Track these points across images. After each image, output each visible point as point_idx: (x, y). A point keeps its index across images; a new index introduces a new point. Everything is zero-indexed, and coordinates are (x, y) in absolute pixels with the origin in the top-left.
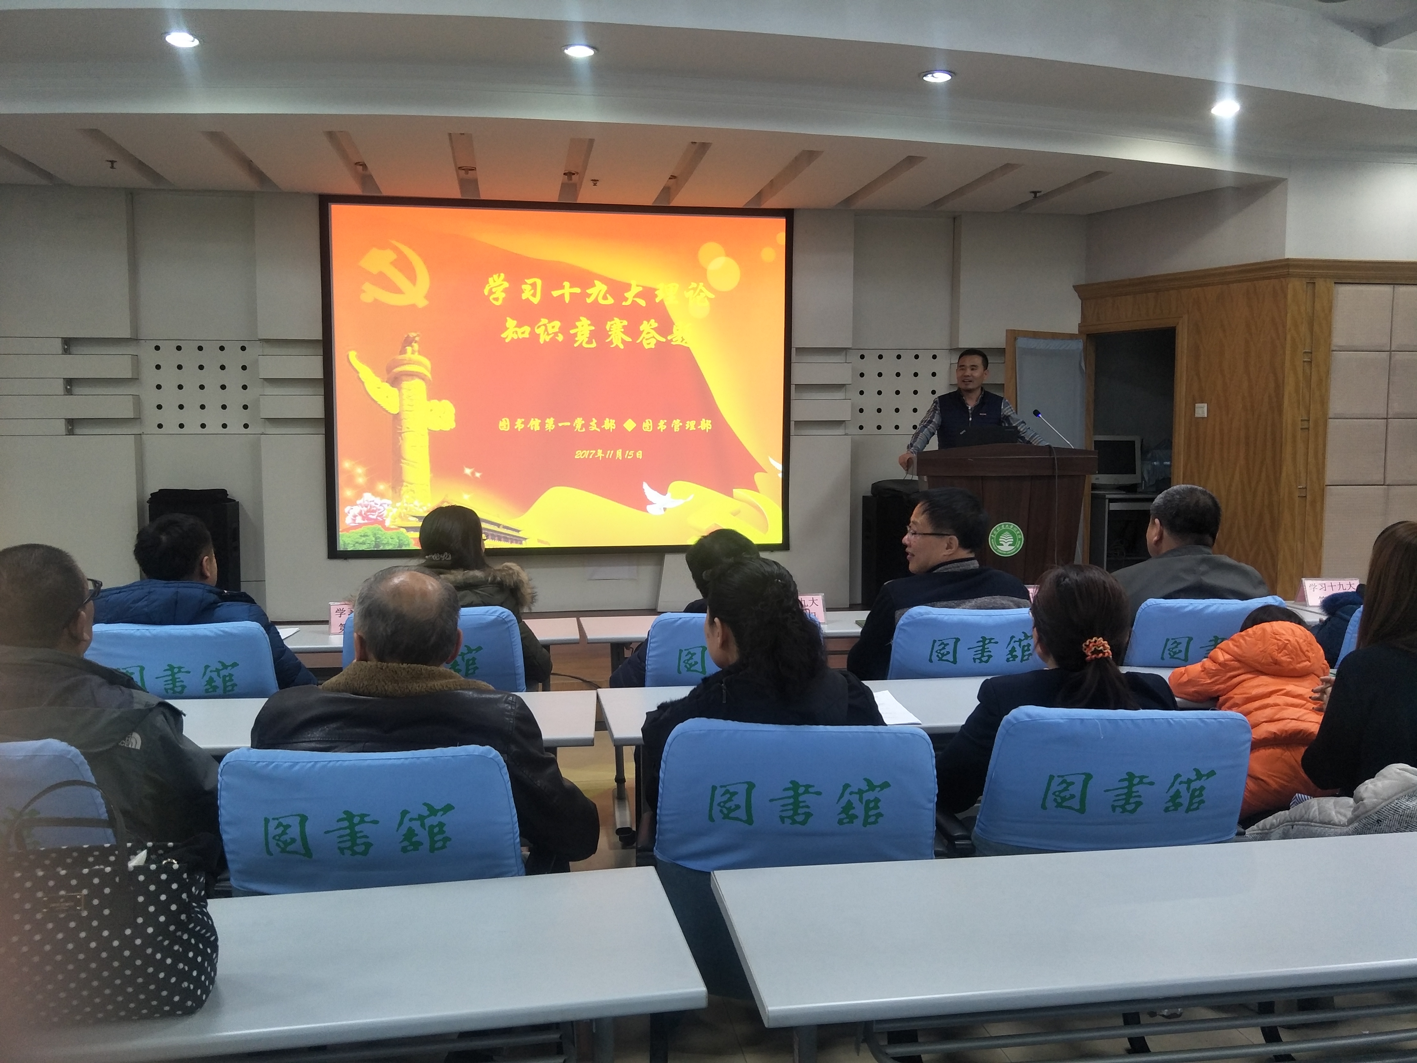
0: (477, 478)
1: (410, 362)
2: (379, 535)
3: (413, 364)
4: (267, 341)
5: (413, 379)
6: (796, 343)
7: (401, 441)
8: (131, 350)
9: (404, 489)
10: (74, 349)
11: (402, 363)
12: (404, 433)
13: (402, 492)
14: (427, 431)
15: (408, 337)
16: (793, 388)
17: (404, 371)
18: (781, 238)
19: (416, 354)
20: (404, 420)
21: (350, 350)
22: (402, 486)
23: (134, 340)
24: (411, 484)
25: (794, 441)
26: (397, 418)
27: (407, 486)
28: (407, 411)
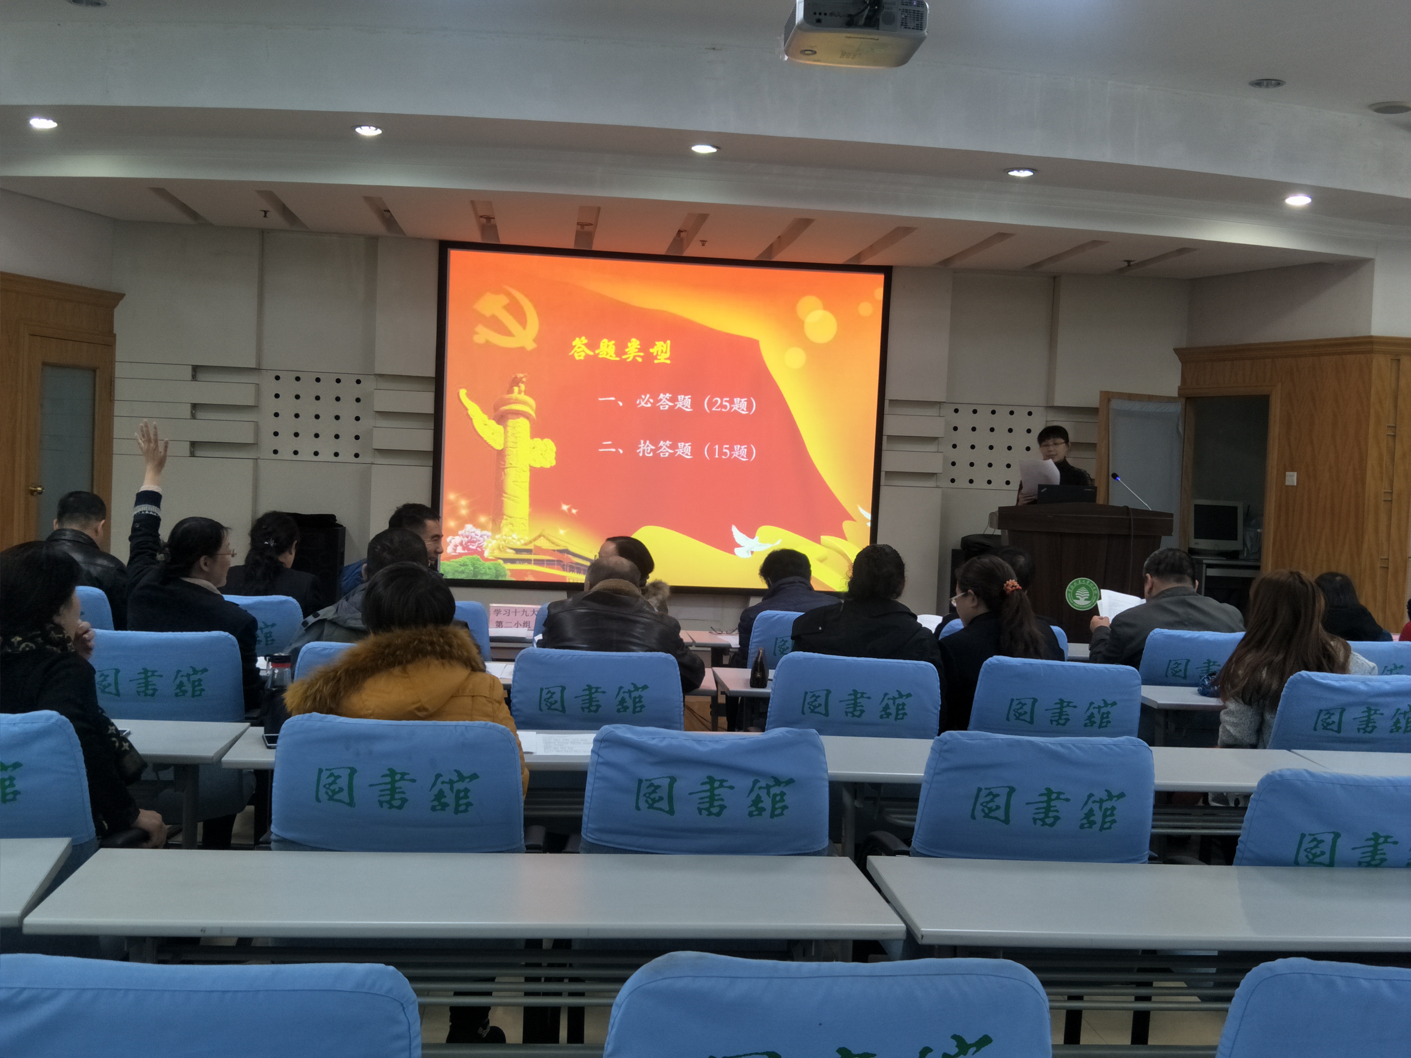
0: (573, 514)
1: (517, 402)
2: (477, 565)
3: (519, 403)
4: (381, 376)
5: (518, 418)
6: (889, 395)
7: (503, 477)
8: (253, 378)
9: (504, 522)
10: (200, 376)
11: (509, 402)
12: (507, 468)
13: (502, 525)
14: (529, 467)
15: (516, 377)
16: (885, 438)
17: (510, 410)
18: (879, 293)
19: (523, 394)
20: (507, 456)
21: (461, 388)
22: (502, 519)
23: (257, 370)
24: (511, 517)
25: (884, 491)
26: (501, 455)
27: (507, 519)
28: (511, 447)
